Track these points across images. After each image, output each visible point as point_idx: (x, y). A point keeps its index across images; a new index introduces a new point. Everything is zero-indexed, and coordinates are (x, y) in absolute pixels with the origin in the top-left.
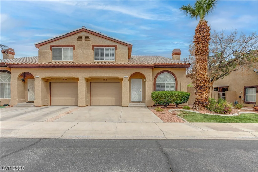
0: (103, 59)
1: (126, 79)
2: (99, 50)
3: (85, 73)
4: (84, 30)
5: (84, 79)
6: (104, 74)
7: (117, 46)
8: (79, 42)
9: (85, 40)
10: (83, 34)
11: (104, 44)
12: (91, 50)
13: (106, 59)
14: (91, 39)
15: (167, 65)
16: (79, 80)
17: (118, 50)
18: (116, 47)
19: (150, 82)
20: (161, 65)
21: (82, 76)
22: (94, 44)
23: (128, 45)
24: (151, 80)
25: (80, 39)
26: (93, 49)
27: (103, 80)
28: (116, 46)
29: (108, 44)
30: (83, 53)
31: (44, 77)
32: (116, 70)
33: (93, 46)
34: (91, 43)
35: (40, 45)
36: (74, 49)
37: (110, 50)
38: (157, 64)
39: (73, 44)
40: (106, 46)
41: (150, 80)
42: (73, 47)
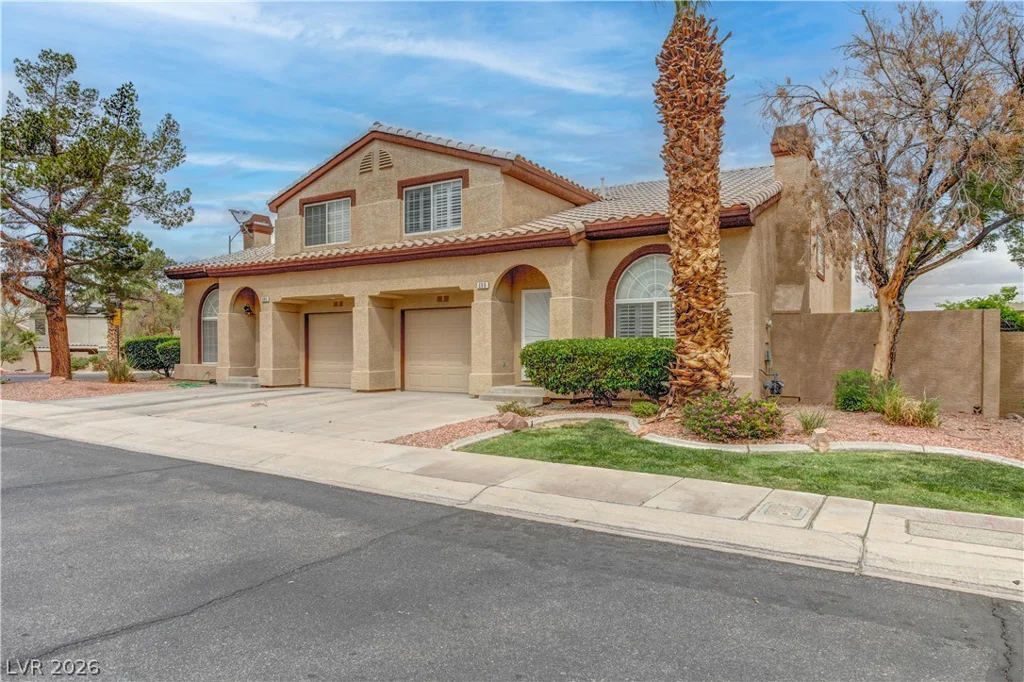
0: (427, 227)
1: (483, 293)
2: (418, 196)
3: (370, 280)
4: (374, 135)
5: (367, 299)
6: (418, 279)
7: (467, 171)
8: (365, 176)
9: (381, 169)
10: (376, 147)
11: (429, 173)
12: (395, 200)
13: (440, 224)
14: (395, 162)
15: (642, 221)
16: (354, 306)
17: (471, 187)
18: (463, 176)
19: (564, 300)
20: (615, 226)
21: (361, 288)
22: (404, 178)
23: (498, 162)
24: (567, 294)
25: (366, 168)
26: (400, 196)
27: (436, 299)
28: (464, 174)
29: (440, 171)
30: (374, 213)
31: (280, 300)
32: (452, 264)
33: (402, 185)
34: (396, 176)
35: (278, 202)
36: (353, 204)
37: (449, 189)
38: (599, 223)
39: (349, 187)
40: (435, 179)
41: (564, 295)
42: (350, 195)
